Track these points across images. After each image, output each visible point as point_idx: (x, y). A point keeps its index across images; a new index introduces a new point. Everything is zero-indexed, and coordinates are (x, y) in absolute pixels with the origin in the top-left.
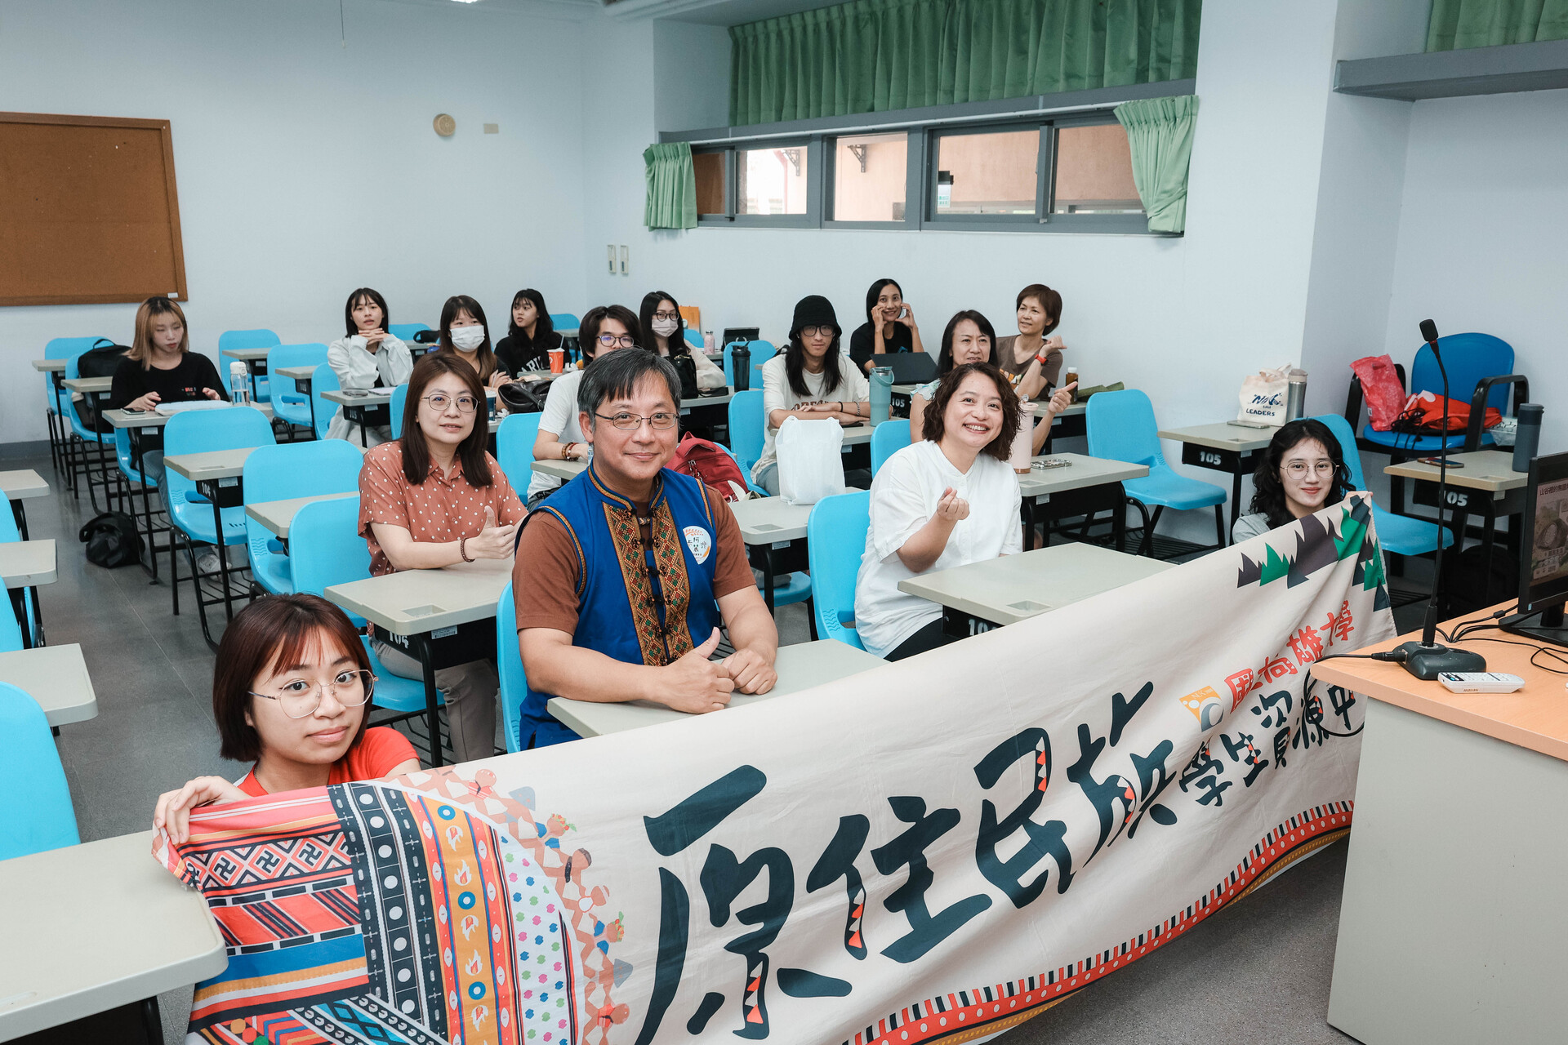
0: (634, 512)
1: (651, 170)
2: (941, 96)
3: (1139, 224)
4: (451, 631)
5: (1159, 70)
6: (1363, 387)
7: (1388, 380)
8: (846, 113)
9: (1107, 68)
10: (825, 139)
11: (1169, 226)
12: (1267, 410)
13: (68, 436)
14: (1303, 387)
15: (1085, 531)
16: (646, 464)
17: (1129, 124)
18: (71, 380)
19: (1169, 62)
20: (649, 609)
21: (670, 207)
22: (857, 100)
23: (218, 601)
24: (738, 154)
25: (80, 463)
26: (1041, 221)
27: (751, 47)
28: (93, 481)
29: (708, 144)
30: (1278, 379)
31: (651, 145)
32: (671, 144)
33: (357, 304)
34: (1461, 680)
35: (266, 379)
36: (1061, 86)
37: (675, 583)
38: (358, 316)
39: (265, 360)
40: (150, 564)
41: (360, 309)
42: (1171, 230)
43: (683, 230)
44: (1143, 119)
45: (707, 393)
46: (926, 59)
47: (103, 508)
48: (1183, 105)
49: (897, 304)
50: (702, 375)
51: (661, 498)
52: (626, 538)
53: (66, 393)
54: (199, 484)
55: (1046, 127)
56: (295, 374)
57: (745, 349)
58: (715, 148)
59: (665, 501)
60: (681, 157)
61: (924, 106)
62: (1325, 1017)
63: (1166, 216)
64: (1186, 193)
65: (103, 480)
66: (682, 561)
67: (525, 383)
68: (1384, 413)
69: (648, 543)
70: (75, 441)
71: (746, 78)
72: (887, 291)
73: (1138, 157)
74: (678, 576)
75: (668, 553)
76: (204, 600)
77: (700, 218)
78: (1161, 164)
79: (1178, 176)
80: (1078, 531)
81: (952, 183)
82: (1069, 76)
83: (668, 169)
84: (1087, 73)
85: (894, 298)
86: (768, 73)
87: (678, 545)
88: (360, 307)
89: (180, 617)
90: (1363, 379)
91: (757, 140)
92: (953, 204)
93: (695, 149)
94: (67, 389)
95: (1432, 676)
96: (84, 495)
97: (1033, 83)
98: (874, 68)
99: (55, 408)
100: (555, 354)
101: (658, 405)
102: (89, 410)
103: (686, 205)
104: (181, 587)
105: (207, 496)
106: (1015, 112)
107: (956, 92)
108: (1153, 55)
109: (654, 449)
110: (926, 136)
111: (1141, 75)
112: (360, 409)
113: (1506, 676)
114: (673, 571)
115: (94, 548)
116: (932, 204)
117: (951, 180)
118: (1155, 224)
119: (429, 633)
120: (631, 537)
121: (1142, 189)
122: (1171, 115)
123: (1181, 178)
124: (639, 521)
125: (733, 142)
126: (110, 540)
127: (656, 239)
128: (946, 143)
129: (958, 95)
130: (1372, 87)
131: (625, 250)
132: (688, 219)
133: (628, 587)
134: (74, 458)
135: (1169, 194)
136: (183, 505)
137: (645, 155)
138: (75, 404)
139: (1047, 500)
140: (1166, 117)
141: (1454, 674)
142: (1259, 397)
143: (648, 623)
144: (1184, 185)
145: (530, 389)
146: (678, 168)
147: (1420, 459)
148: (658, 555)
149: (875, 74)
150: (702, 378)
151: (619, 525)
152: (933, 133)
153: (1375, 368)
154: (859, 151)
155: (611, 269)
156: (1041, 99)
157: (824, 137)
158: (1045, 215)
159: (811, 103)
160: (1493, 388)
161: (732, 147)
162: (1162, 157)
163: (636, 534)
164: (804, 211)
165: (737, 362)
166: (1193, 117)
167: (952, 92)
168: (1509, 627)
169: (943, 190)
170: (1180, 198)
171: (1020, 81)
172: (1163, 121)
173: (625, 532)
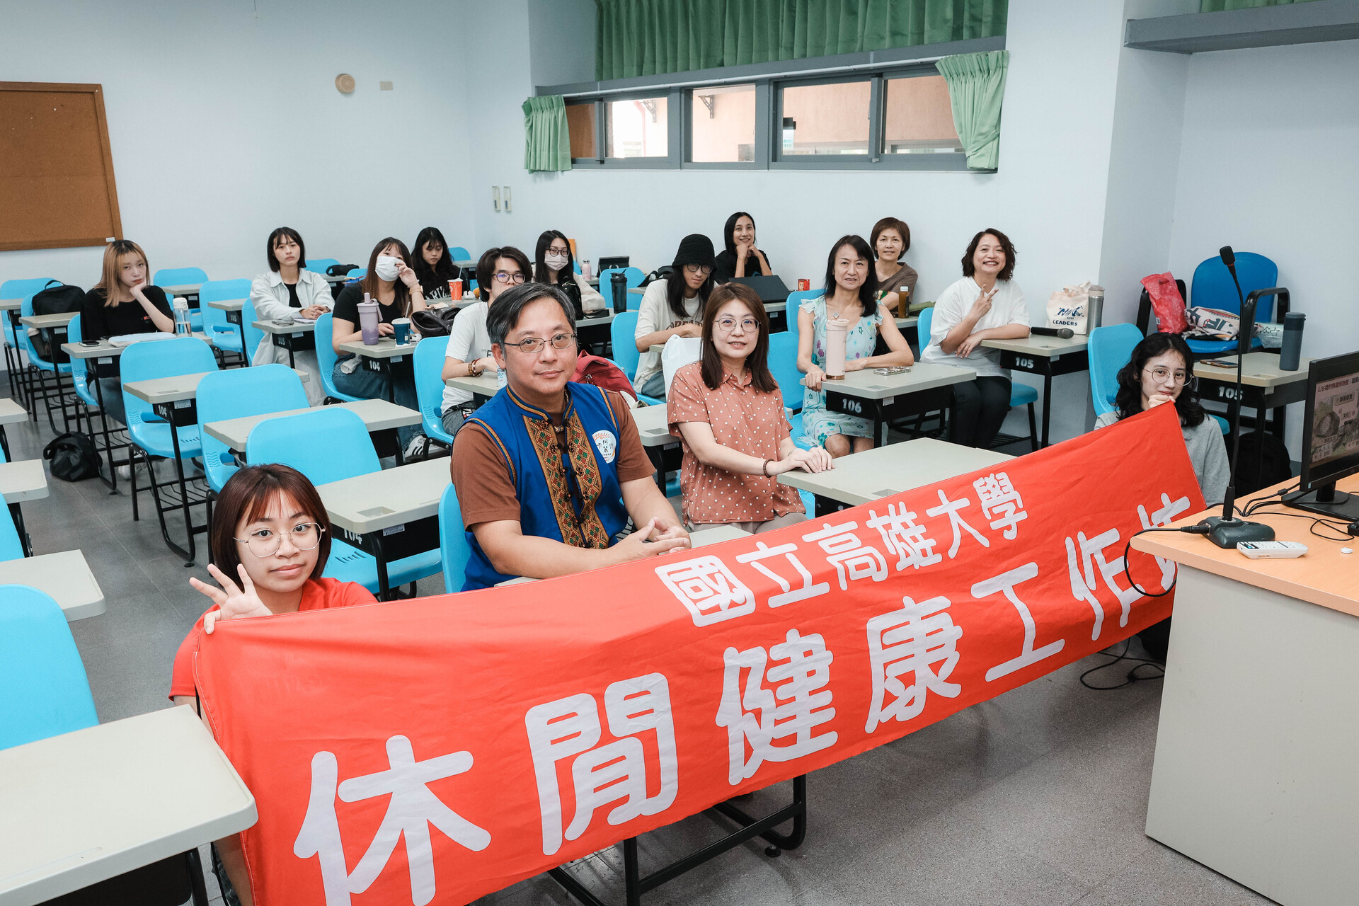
0: (550, 422)
1: (529, 120)
2: (782, 52)
3: (957, 161)
4: (399, 528)
5: (972, 28)
6: (1152, 300)
7: (1171, 293)
8: (699, 68)
9: (927, 26)
10: (683, 90)
11: (985, 164)
12: (1071, 321)
13: (25, 366)
14: (1101, 300)
15: (918, 426)
16: (553, 380)
17: (949, 76)
18: (26, 317)
19: (981, 21)
20: (566, 504)
21: (547, 152)
22: (708, 55)
23: (175, 507)
24: (606, 105)
25: (38, 390)
26: (874, 161)
27: (613, 11)
28: (51, 406)
29: (580, 96)
30: (1079, 295)
31: (529, 98)
32: (546, 97)
33: (279, 243)
34: (1256, 548)
35: (199, 311)
36: (887, 42)
37: (590, 481)
38: (280, 254)
39: (197, 295)
40: (108, 476)
41: (282, 247)
42: (986, 167)
43: (560, 173)
44: (961, 71)
45: (590, 315)
46: (769, 20)
47: (61, 429)
48: (995, 59)
49: (751, 232)
50: (586, 300)
51: (572, 410)
52: (545, 445)
53: (22, 329)
54: (155, 407)
55: (877, 79)
56: (227, 307)
57: (622, 275)
58: (586, 100)
59: (575, 412)
60: (555, 108)
61: (768, 61)
62: (1143, 830)
63: (982, 155)
64: (999, 135)
65: (60, 405)
66: (594, 462)
67: (435, 310)
68: (1170, 321)
69: (565, 449)
70: (32, 370)
71: (610, 37)
72: (741, 221)
73: (957, 104)
74: (592, 475)
75: (582, 456)
76: (163, 508)
77: (574, 161)
78: (977, 110)
79: (992, 120)
80: (912, 427)
81: (795, 128)
82: (894, 34)
83: (544, 119)
84: (910, 31)
85: (748, 228)
86: (629, 33)
87: (590, 448)
88: (282, 245)
89: (140, 522)
90: (1152, 293)
91: (623, 92)
92: (796, 145)
93: (568, 101)
94: (23, 325)
95: (1231, 545)
96: (43, 417)
97: (863, 40)
98: (723, 28)
99: (12, 342)
100: (455, 283)
101: (557, 328)
102: (44, 343)
103: (561, 150)
104: (140, 496)
105: (164, 416)
106: (849, 66)
107: (795, 48)
108: (966, 15)
109: (558, 366)
110: (772, 87)
111: (957, 33)
112: (288, 336)
113: (1293, 544)
114: (588, 471)
115: (58, 464)
116: (778, 147)
117: (794, 125)
118: (973, 162)
119: (381, 531)
120: (550, 443)
121: (961, 132)
122: (985, 67)
123: (995, 122)
124: (555, 430)
125: (602, 95)
126: (72, 457)
127: (535, 180)
128: (789, 93)
129: (797, 51)
130: (1157, 42)
131: (508, 190)
132: (563, 163)
133: (549, 486)
134: (32, 385)
135: (985, 136)
136: (139, 425)
137: (523, 107)
138: (31, 338)
139: (892, 402)
140: (980, 70)
141: (1250, 543)
142: (1063, 310)
143: (567, 515)
144: (997, 128)
145: (440, 316)
146: (552, 117)
147: (1203, 360)
148: (573, 458)
149: (724, 33)
150: (586, 302)
151: (539, 434)
152: (778, 85)
153: (1161, 283)
154: (708, 100)
155: (496, 207)
156: (872, 54)
157: (681, 89)
158: (877, 155)
159: (668, 59)
160: (1260, 300)
161: (601, 99)
162: (978, 105)
163: (554, 440)
164: (666, 154)
165: (616, 287)
166: (1004, 69)
167: (792, 49)
168: (1291, 503)
169: (787, 134)
170: (994, 139)
171: (851, 39)
172: (978, 73)
173: (544, 439)
